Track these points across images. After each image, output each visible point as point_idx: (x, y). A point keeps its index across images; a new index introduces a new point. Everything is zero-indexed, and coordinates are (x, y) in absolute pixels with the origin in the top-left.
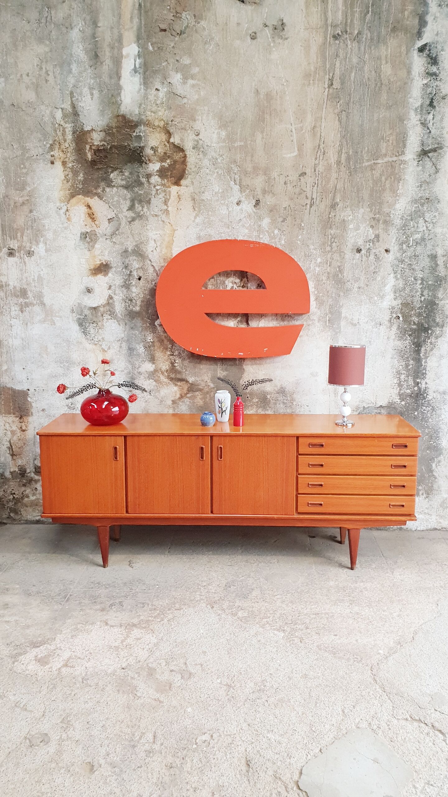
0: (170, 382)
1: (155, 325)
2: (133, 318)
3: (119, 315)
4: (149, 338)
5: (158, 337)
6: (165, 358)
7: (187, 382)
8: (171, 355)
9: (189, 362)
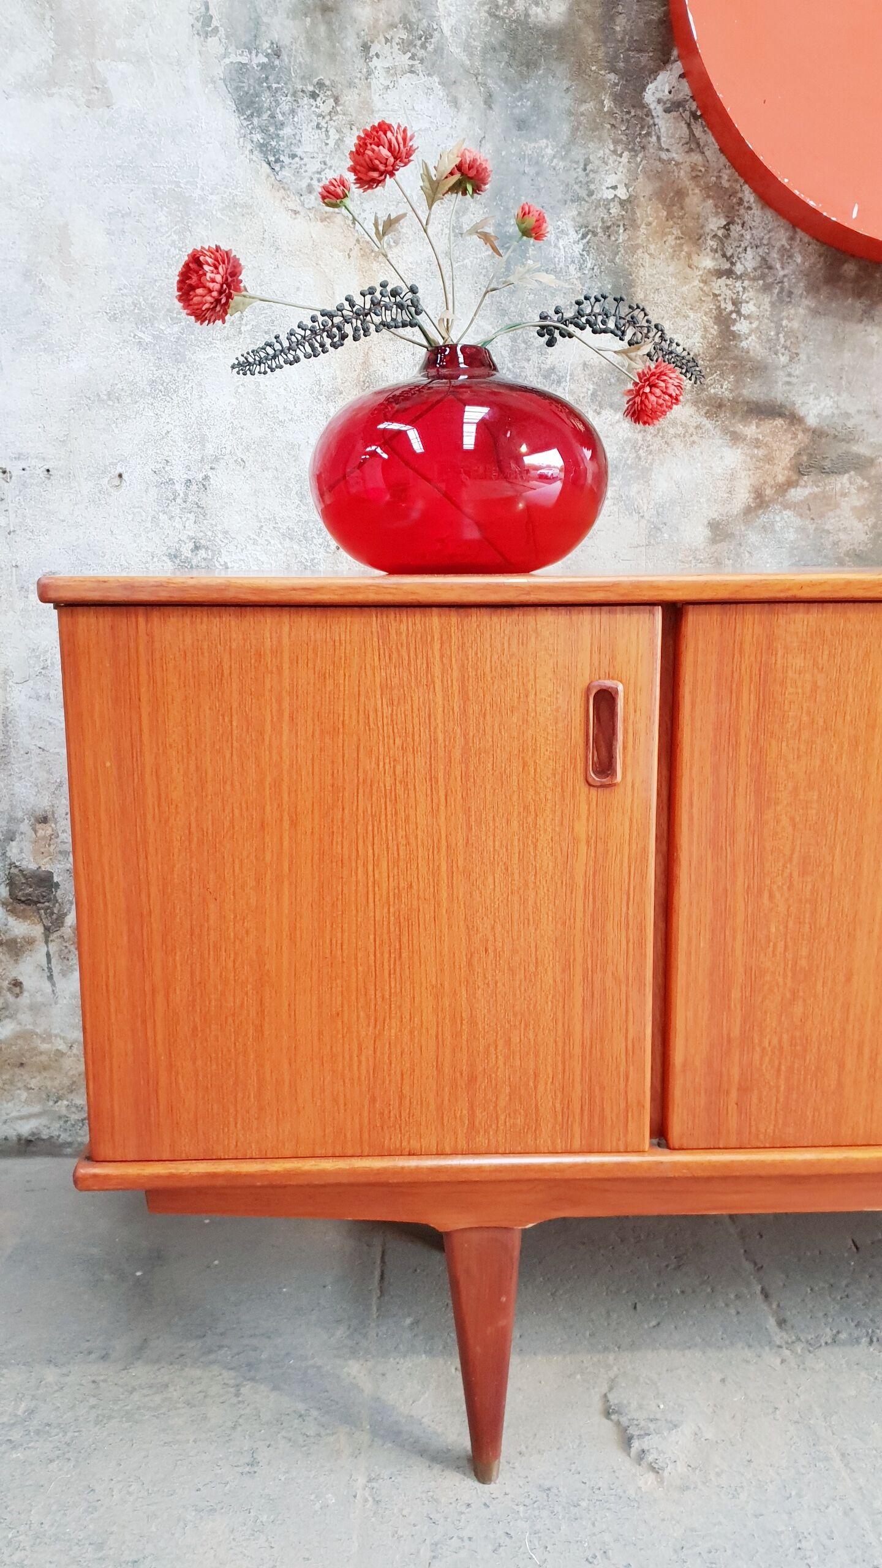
0: (707, 423)
1: (643, 106)
2: (530, 64)
3: (456, 50)
4: (611, 180)
5: (658, 175)
6: (685, 289)
7: (794, 419)
8: (720, 273)
9: (815, 313)
